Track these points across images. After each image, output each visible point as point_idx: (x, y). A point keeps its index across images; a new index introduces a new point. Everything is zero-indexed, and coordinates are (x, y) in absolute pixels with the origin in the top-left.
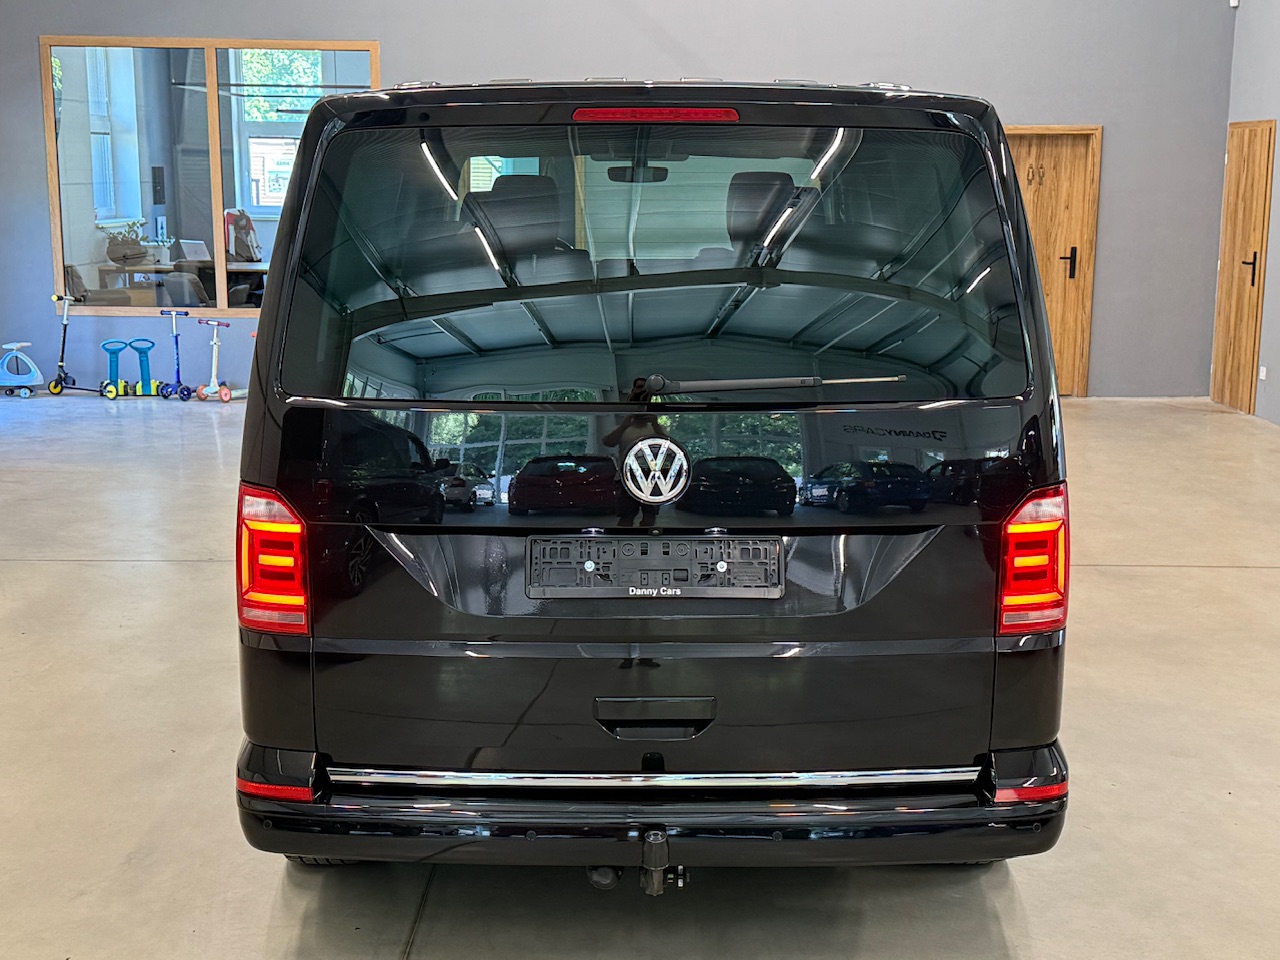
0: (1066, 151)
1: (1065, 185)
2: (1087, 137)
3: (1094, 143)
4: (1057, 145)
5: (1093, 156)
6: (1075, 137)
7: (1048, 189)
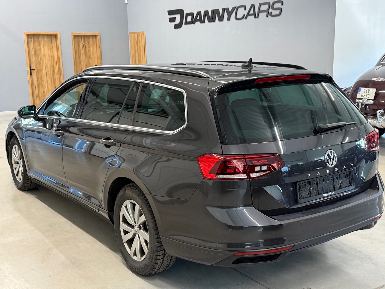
0: (91, 40)
1: (92, 49)
2: (96, 36)
3: (98, 38)
4: (88, 38)
5: (99, 41)
6: (93, 36)
7: (88, 49)
